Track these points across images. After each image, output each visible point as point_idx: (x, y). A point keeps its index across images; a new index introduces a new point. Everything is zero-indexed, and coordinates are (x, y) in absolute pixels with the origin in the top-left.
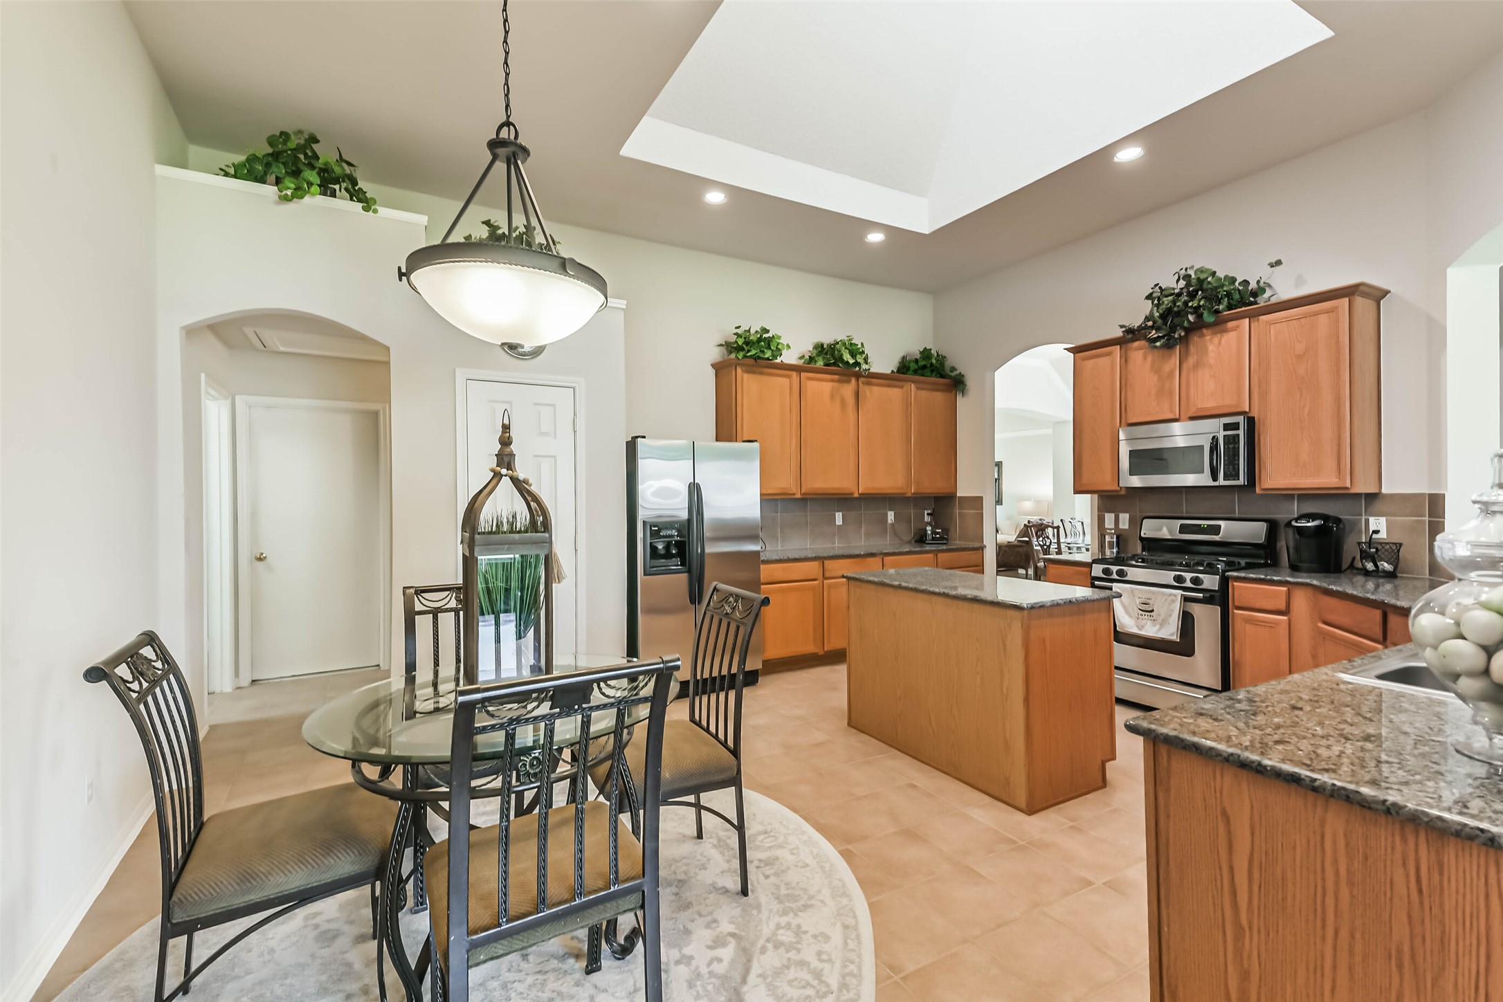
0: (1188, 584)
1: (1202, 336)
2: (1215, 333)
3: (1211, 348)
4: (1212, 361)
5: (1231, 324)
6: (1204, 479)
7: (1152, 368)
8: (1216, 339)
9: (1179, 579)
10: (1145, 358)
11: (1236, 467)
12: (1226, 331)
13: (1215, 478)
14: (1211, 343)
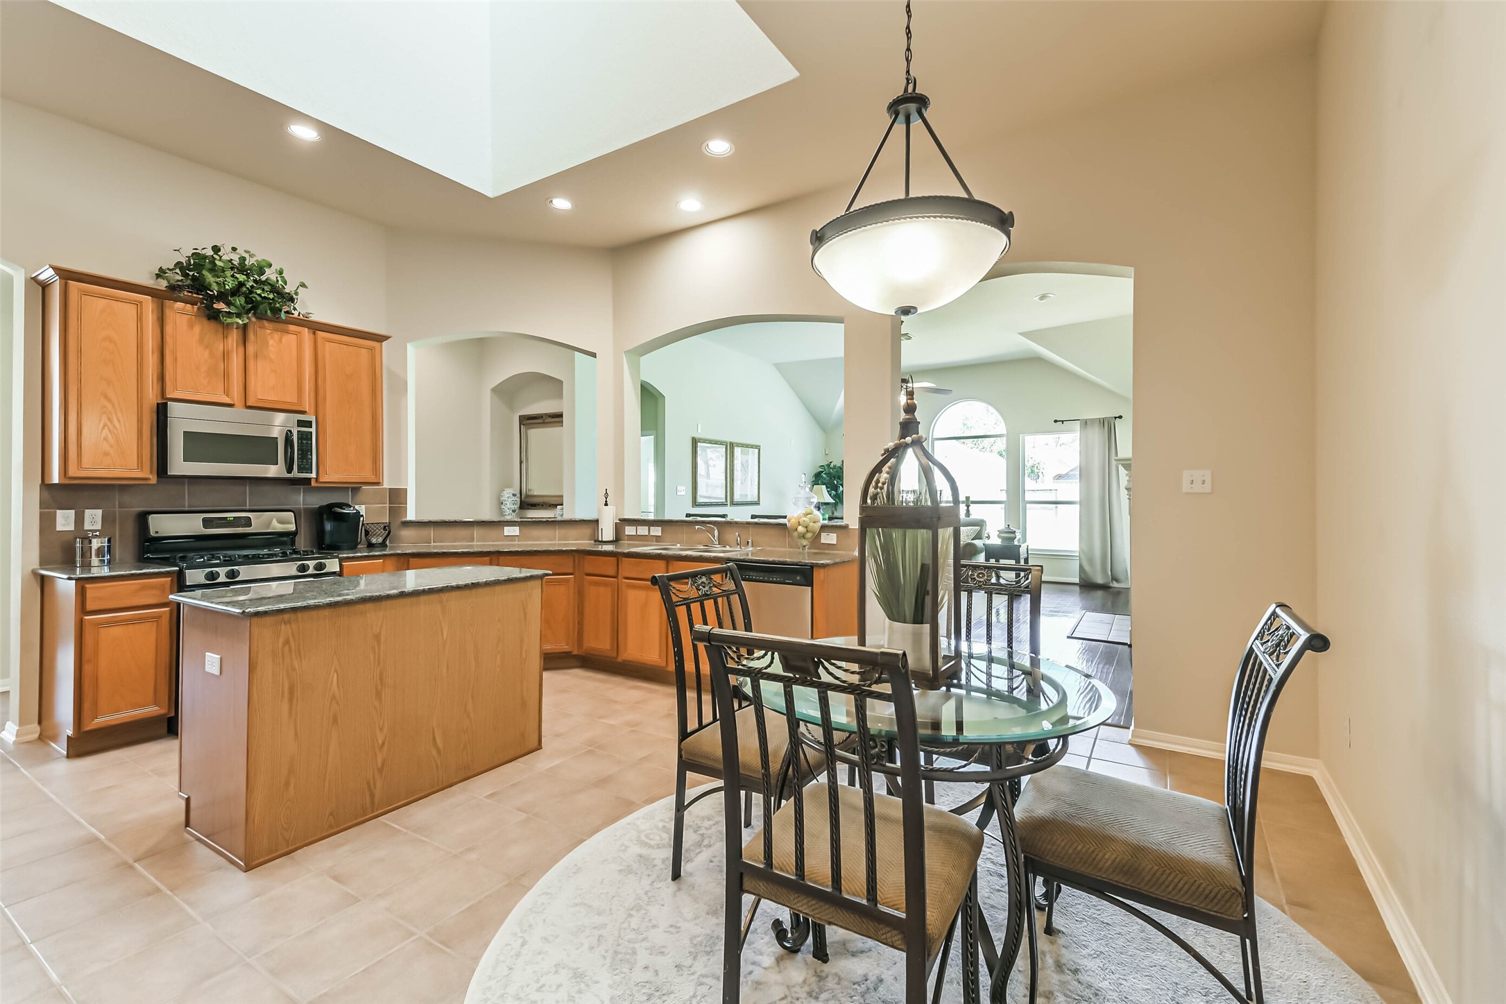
0: (311, 571)
1: (263, 327)
2: (276, 330)
3: (271, 342)
4: (273, 356)
5: (292, 328)
6: (273, 471)
7: (201, 340)
8: (277, 336)
9: (303, 568)
10: (191, 326)
11: (310, 461)
12: (288, 332)
13: (290, 470)
14: (272, 338)
